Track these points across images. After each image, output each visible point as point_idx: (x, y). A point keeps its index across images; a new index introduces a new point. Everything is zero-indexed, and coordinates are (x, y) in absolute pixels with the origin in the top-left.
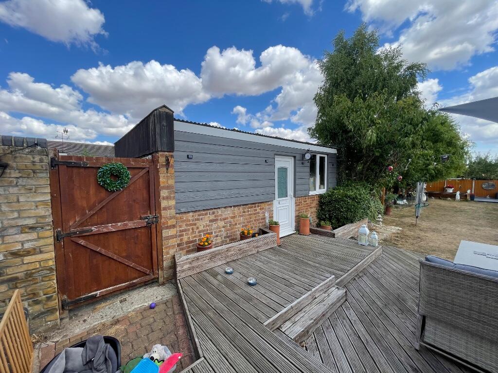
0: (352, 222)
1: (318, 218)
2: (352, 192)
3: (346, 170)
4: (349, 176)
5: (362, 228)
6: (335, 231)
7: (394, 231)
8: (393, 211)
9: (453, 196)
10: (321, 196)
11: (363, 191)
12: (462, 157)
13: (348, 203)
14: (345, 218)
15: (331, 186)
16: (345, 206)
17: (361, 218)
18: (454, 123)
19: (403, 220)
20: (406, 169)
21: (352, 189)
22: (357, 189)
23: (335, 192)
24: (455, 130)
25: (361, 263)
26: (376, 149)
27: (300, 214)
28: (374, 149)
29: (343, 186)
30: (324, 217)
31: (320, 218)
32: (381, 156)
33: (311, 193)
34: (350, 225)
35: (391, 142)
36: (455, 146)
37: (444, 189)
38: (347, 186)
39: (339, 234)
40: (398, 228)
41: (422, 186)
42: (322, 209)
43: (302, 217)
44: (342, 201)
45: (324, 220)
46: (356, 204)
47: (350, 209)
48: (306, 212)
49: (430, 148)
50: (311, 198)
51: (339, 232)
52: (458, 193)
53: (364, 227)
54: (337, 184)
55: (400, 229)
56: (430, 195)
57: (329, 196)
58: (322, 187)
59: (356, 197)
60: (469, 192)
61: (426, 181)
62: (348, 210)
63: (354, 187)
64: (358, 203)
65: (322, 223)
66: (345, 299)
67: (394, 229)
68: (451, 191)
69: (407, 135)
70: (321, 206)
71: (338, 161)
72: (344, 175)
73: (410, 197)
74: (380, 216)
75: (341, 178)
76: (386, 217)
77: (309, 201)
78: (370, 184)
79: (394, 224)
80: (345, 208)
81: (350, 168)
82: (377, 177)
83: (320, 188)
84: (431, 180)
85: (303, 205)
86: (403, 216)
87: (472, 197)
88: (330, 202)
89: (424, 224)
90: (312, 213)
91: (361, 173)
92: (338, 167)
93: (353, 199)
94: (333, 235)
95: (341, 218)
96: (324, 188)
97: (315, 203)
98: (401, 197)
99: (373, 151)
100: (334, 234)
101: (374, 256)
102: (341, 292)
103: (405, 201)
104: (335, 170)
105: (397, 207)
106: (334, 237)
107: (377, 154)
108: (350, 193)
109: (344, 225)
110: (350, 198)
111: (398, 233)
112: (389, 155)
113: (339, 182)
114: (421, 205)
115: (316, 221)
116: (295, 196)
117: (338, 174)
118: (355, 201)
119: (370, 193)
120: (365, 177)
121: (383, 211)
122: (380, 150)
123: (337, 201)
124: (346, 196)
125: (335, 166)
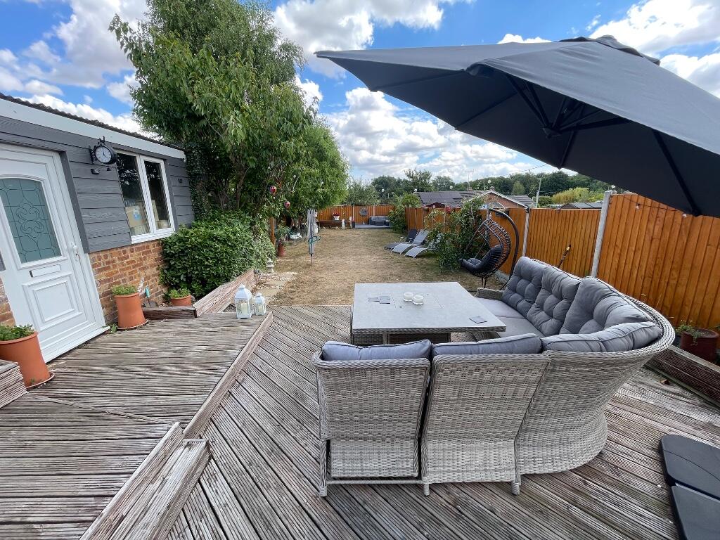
0: (227, 280)
1: (165, 285)
2: (222, 229)
3: (208, 191)
4: (214, 202)
5: (240, 290)
6: (197, 305)
7: (289, 279)
8: (287, 250)
9: (339, 224)
10: (163, 243)
11: (239, 226)
12: (343, 180)
13: (217, 249)
14: (215, 277)
15: (184, 221)
16: (212, 255)
17: (242, 270)
18: (334, 140)
19: (298, 260)
20: (293, 191)
21: (221, 225)
22: (229, 224)
23: (191, 231)
24: (336, 148)
25: (239, 357)
26: (249, 155)
27: (114, 288)
28: (246, 155)
29: (206, 220)
30: (178, 282)
31: (169, 284)
32: (259, 168)
33: (136, 239)
34: (225, 285)
35: (269, 148)
36: (337, 167)
37: (332, 218)
38: (213, 218)
39: (206, 308)
40: (293, 273)
41: (312, 215)
42: (170, 268)
43: (119, 294)
44: (206, 247)
45: (177, 286)
46: (229, 250)
47: (222, 260)
48: (131, 279)
49: (317, 167)
50: (139, 249)
51: (204, 304)
52: (343, 220)
53: (242, 289)
54: (196, 217)
55: (296, 273)
56: (321, 224)
57: (180, 240)
58: (164, 223)
59: (228, 237)
60: (350, 219)
61: (316, 208)
62: (218, 261)
63: (225, 221)
64: (233, 247)
65: (174, 293)
66: (208, 456)
67: (289, 276)
68: (337, 218)
69: (287, 137)
70: (167, 262)
71: (190, 174)
72: (205, 201)
73: (303, 229)
74: (270, 261)
75: (201, 205)
76: (279, 259)
77: (134, 256)
78: (250, 215)
79: (289, 268)
80: (211, 258)
81: (215, 189)
82: (258, 203)
83: (159, 227)
84: (321, 208)
85: (118, 269)
86: (298, 255)
87: (353, 223)
88: (182, 251)
89: (319, 262)
90: (147, 278)
91: (235, 196)
92: (192, 186)
93: (224, 242)
94: (194, 314)
95: (208, 278)
96: (169, 226)
97: (153, 258)
98: (294, 230)
99: (245, 159)
100: (195, 311)
101: (261, 334)
102: (199, 448)
103: (299, 234)
104: (187, 192)
105: (290, 244)
106: (196, 317)
107: (252, 165)
108: (218, 232)
109: (214, 287)
110: (219, 240)
111: (293, 281)
112: (269, 168)
113: (198, 214)
114: (314, 239)
115: (160, 293)
116: (86, 250)
117: (194, 198)
118: (228, 245)
119: (250, 229)
120: (241, 203)
121: (274, 252)
122: (255, 159)
123: (194, 248)
124: (212, 238)
125: (186, 182)
